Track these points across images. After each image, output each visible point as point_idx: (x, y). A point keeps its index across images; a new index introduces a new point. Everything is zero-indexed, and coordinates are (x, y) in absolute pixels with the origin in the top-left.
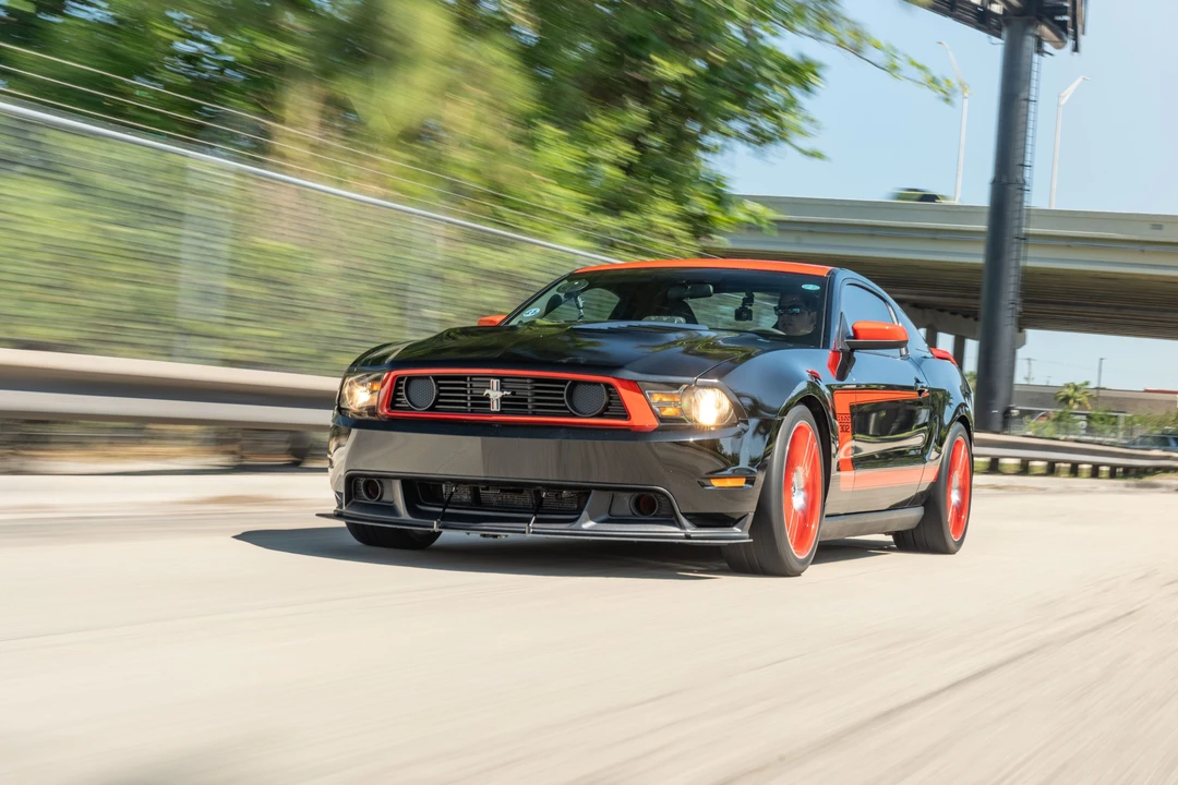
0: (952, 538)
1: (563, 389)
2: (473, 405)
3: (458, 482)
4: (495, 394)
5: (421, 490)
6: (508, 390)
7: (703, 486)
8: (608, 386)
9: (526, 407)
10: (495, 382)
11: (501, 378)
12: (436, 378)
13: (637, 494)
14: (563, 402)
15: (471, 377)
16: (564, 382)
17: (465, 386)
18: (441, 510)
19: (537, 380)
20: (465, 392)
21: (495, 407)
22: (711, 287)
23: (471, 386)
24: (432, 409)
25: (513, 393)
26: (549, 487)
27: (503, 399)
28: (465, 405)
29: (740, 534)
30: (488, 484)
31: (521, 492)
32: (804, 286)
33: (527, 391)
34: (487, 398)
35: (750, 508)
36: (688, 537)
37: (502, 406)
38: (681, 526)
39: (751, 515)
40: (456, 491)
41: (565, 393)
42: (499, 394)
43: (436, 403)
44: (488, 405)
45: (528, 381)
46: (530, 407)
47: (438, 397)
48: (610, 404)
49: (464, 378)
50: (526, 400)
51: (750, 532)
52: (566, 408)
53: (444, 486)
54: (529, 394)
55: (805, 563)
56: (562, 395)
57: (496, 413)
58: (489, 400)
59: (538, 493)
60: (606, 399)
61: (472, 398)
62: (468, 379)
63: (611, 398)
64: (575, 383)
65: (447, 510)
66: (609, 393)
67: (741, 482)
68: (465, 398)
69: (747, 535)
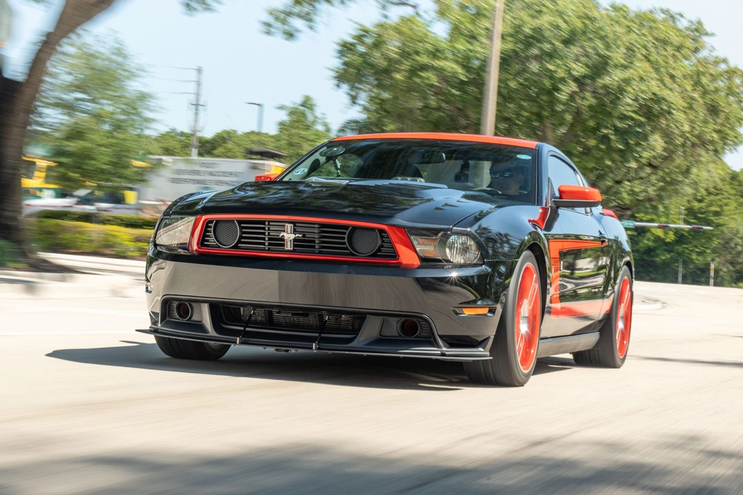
0: (619, 356)
1: (344, 233)
2: (270, 244)
3: (256, 306)
4: (289, 236)
5: (224, 312)
6: (300, 233)
7: (457, 314)
8: (381, 231)
9: (314, 247)
10: (289, 227)
11: (294, 223)
12: (240, 222)
13: (403, 319)
14: (344, 243)
15: (269, 222)
16: (346, 227)
17: (264, 229)
18: (242, 328)
19: (323, 225)
20: (264, 234)
21: (289, 247)
22: (444, 155)
23: (269, 230)
24: (236, 247)
25: (304, 236)
26: (331, 312)
27: (295, 240)
28: (264, 244)
29: (483, 353)
30: (281, 308)
31: (307, 315)
32: (519, 156)
33: (315, 234)
34: (282, 239)
35: (491, 332)
36: (443, 355)
37: (295, 246)
38: (438, 346)
39: (492, 337)
40: (254, 313)
41: (346, 236)
42: (292, 236)
43: (239, 242)
44: (283, 245)
45: (316, 226)
46: (317, 247)
47: (241, 237)
48: (382, 246)
49: (263, 222)
50: (314, 242)
51: (490, 351)
52: (347, 249)
53: (242, 309)
54: (317, 236)
55: (528, 376)
56: (344, 238)
57: (289, 251)
58: (283, 240)
59: (321, 317)
60: (380, 242)
61: (270, 239)
62: (267, 223)
63: (383, 242)
64: (355, 228)
65: (247, 329)
66: (382, 237)
67: (485, 311)
68: (264, 239)
69: (488, 353)
